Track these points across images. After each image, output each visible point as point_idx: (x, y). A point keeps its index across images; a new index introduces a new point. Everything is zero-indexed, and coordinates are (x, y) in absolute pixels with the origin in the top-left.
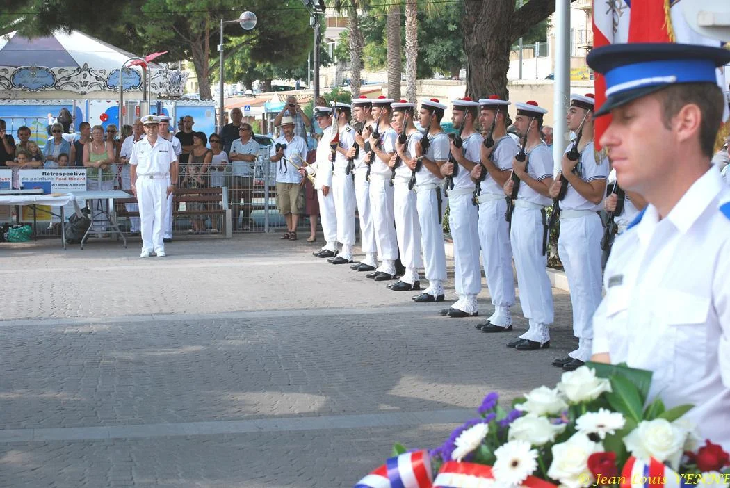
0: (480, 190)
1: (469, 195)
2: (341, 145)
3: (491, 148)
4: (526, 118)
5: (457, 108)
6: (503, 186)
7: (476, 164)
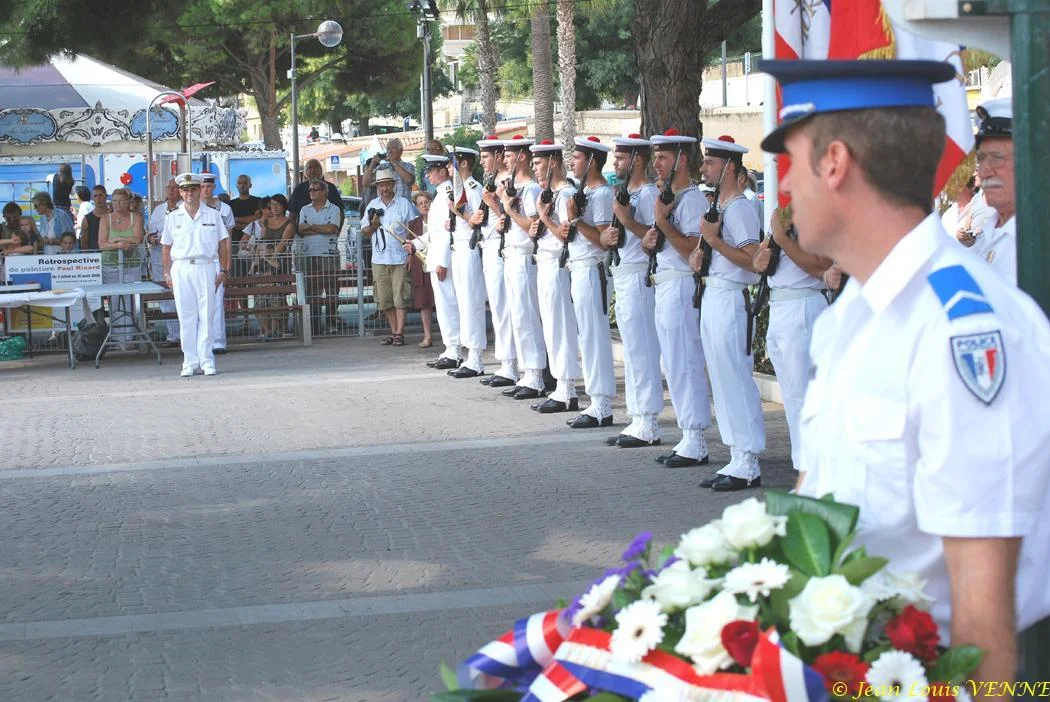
3: (670, 205)
6: (687, 259)
7: (650, 227)
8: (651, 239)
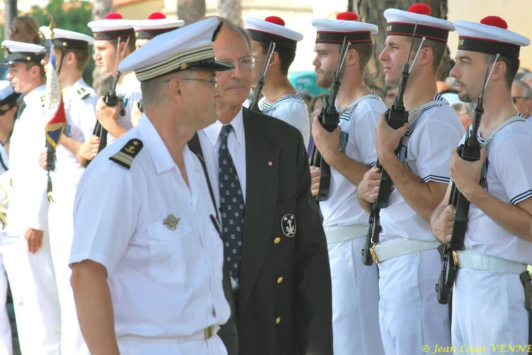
0: (379, 229)
1: (356, 242)
2: (67, 131)
3: (402, 130)
4: (478, 57)
5: (328, 37)
7: (370, 166)
8: (370, 186)
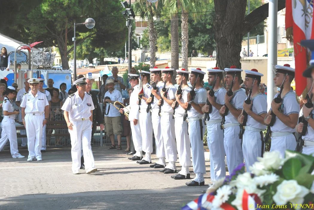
0: (225, 121)
1: (218, 124)
3: (231, 96)
6: (237, 119)
8: (223, 110)
